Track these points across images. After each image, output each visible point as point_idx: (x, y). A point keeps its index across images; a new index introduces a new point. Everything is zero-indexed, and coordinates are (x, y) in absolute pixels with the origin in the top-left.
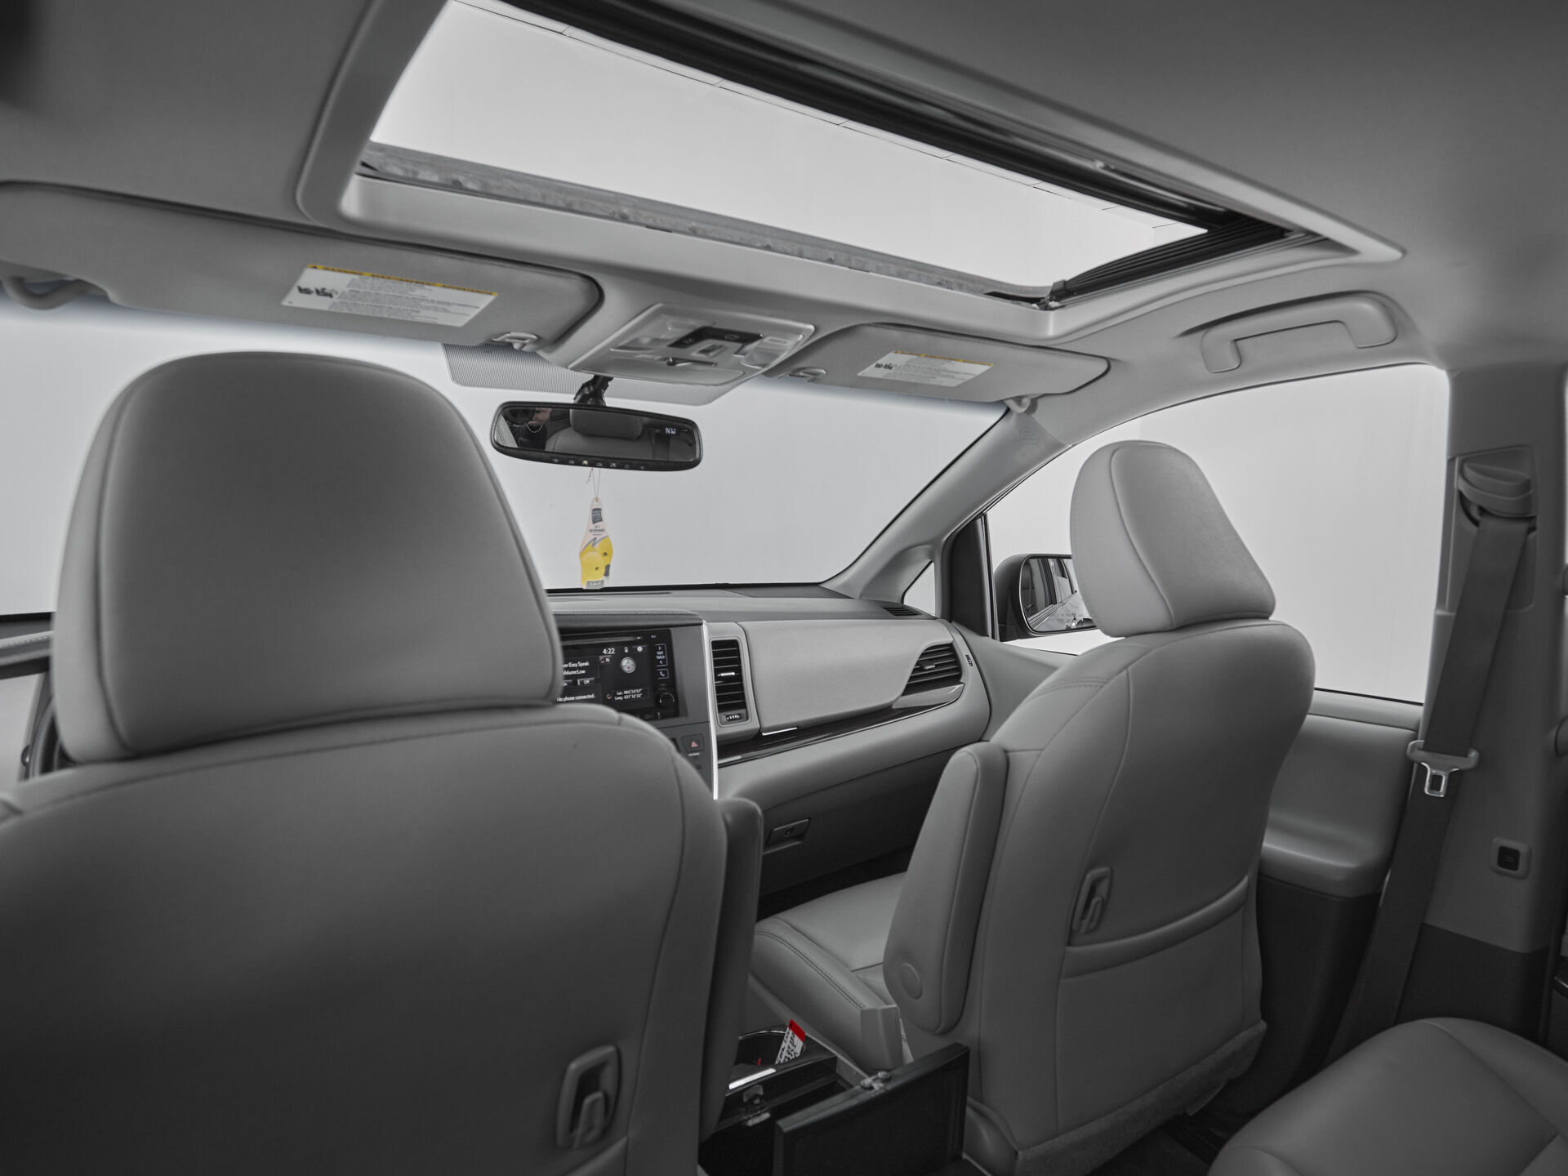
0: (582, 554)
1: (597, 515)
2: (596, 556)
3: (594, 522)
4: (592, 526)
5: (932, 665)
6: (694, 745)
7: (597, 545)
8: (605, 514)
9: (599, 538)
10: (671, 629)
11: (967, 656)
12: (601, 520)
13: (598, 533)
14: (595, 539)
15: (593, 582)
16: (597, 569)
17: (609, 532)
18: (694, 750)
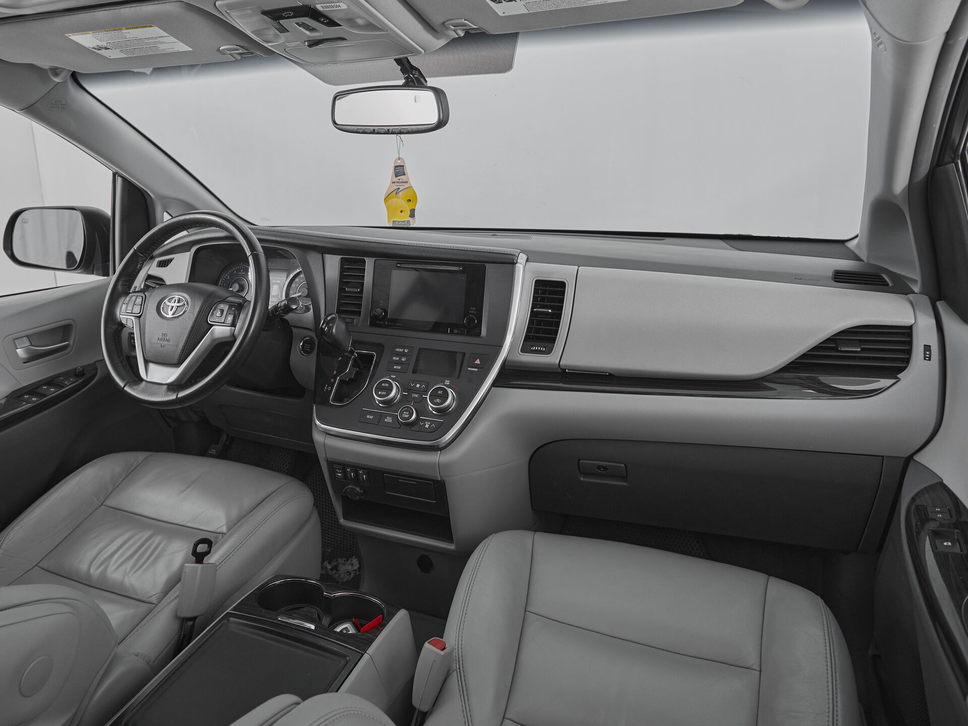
0: (387, 199)
1: (399, 171)
2: (400, 201)
3: (396, 176)
4: (396, 179)
5: (857, 347)
6: (478, 362)
7: (400, 194)
8: (408, 169)
9: (402, 188)
10: (485, 264)
11: (927, 348)
12: (404, 174)
13: (402, 184)
14: (399, 188)
15: (399, 222)
16: (401, 212)
17: (413, 182)
18: (476, 366)
